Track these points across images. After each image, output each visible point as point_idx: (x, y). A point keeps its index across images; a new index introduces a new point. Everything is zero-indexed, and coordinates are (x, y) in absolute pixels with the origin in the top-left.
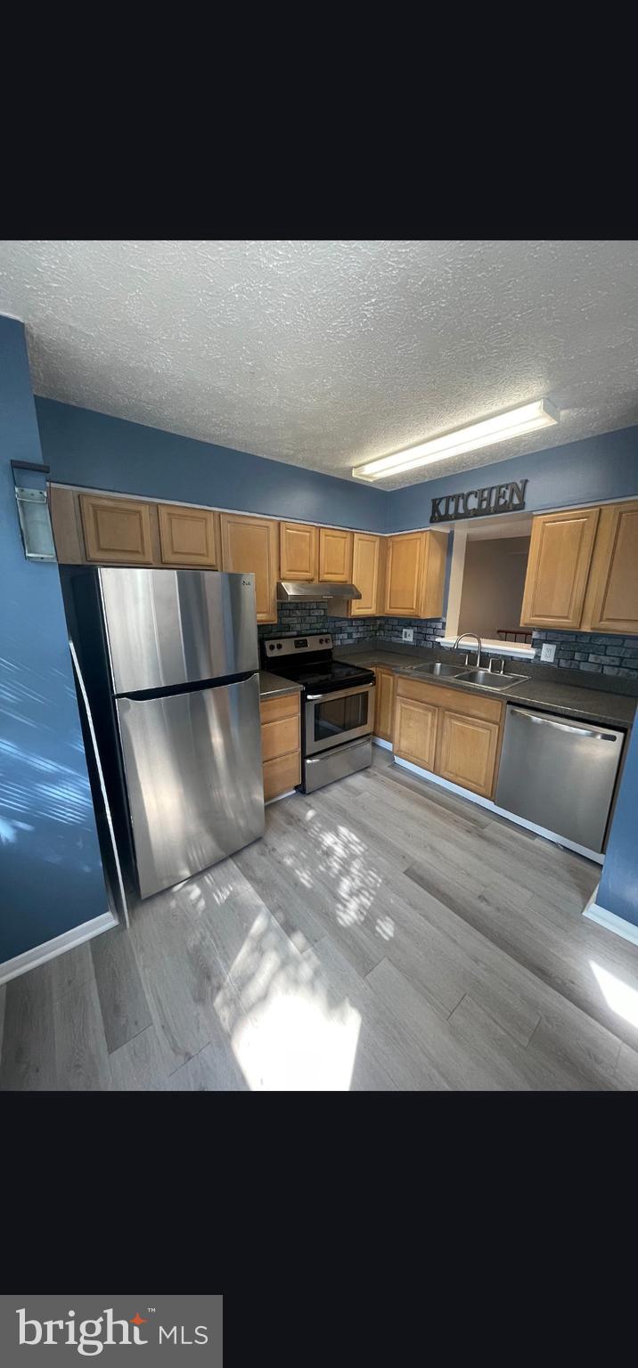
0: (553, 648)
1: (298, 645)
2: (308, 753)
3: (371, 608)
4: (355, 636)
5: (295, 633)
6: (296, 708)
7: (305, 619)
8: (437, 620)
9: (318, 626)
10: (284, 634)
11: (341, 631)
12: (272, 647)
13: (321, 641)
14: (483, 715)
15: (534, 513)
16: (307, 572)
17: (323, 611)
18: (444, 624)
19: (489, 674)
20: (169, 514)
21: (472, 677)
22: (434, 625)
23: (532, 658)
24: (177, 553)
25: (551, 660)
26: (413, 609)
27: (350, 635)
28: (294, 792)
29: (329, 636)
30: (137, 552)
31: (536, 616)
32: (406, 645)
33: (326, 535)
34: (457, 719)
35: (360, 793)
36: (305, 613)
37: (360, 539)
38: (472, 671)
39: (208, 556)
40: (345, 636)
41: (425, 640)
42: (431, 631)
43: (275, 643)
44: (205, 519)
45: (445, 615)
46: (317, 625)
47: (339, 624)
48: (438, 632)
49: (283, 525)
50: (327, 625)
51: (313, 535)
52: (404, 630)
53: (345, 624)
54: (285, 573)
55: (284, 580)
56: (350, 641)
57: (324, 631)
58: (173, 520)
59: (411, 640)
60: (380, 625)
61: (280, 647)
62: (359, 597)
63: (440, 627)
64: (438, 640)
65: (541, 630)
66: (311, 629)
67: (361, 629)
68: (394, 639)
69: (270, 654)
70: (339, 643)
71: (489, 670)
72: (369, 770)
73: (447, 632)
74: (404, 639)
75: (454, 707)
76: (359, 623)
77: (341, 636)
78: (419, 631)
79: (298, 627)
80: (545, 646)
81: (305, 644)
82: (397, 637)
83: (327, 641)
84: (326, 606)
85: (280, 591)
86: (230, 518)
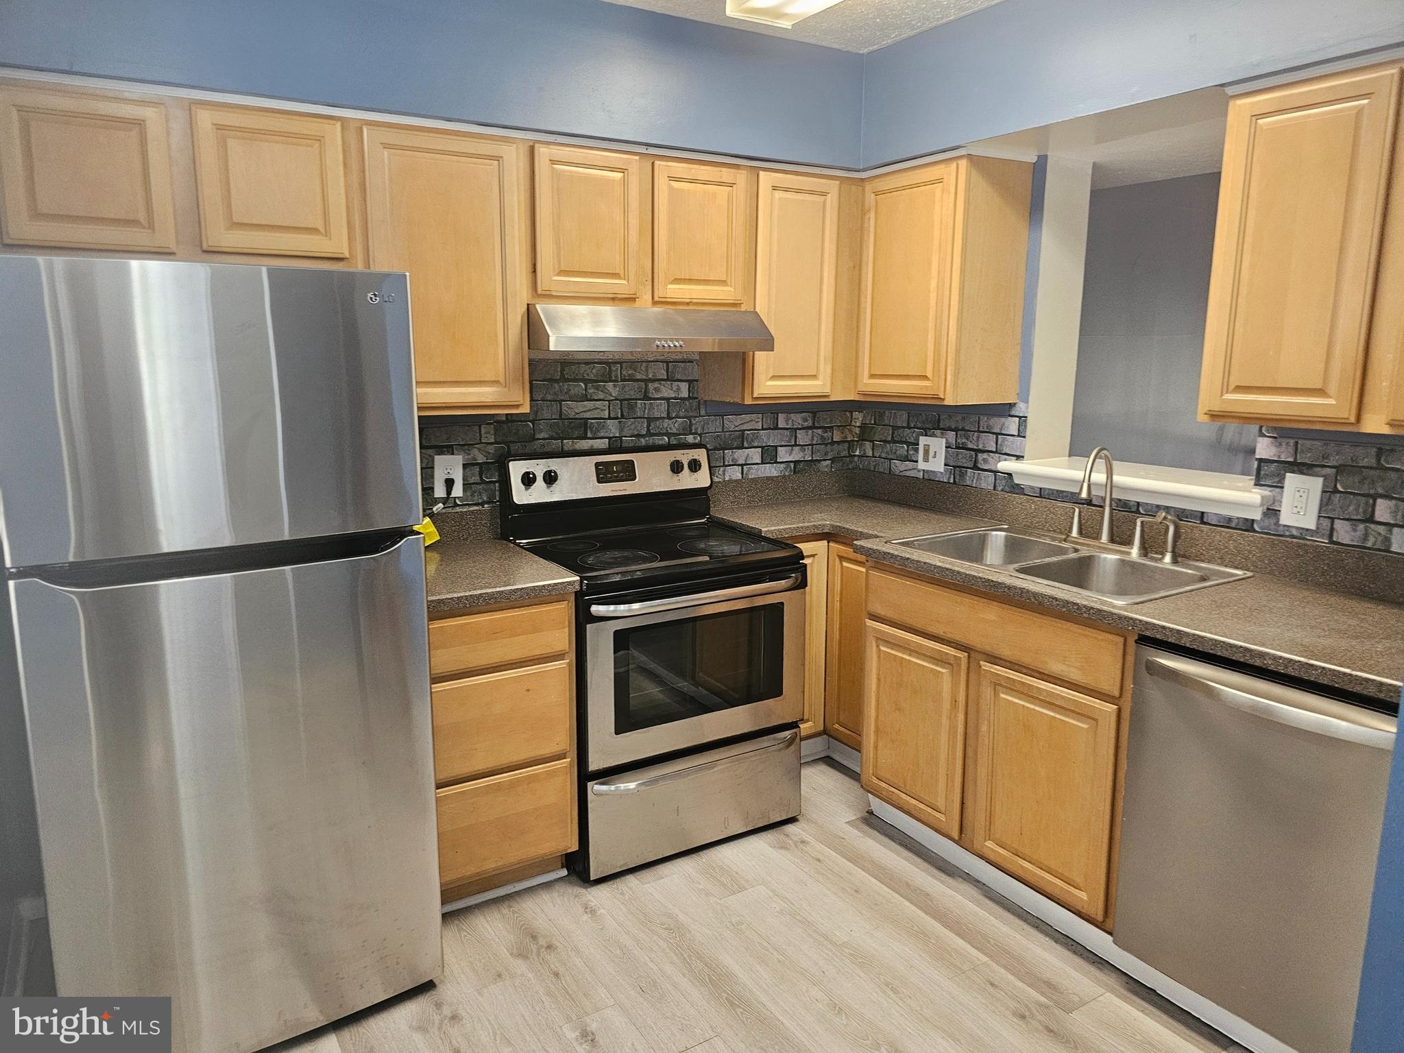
0: (1313, 486)
1: (604, 472)
2: (595, 764)
3: (814, 377)
4: (783, 455)
5: (602, 444)
6: (562, 638)
7: (632, 408)
8: (1005, 410)
9: (674, 426)
10: (568, 444)
11: (741, 440)
12: (528, 480)
13: (676, 467)
14: (1075, 675)
15: (1230, 91)
16: (615, 275)
17: (684, 387)
18: (1023, 420)
19: (1133, 565)
20: (219, 127)
21: (1079, 572)
22: (997, 424)
23: (1257, 516)
24: (243, 226)
25: (1309, 521)
27: (769, 455)
28: (564, 872)
29: (701, 455)
30: (134, 223)
31: (1239, 389)
32: (929, 480)
33: (671, 178)
34: (1013, 688)
35: (742, 889)
36: (632, 390)
37: (775, 188)
38: (1085, 552)
39: (327, 234)
40: (755, 455)
41: (975, 467)
42: (989, 442)
43: (538, 467)
44: (319, 139)
45: (1025, 396)
46: (666, 423)
47: (734, 423)
48: (1010, 445)
49: (543, 152)
50: (697, 424)
51: (633, 178)
52: (923, 441)
54: (549, 278)
55: (548, 296)
56: (771, 471)
57: (690, 439)
58: (232, 142)
59: (941, 468)
60: (863, 427)
61: (550, 478)
62: (768, 343)
63: (1013, 429)
64: (1005, 465)
65: (1281, 430)
66: (649, 434)
67: (803, 437)
68: (900, 467)
69: (521, 496)
70: (734, 473)
71: (1135, 552)
72: (790, 828)
73: (1029, 445)
74: (922, 465)
75: (1006, 652)
76: (797, 419)
77: (741, 455)
78: (961, 441)
79: (613, 428)
80: (1292, 480)
81: (628, 472)
82: (906, 459)
83: (695, 466)
84: (695, 372)
85: (533, 328)
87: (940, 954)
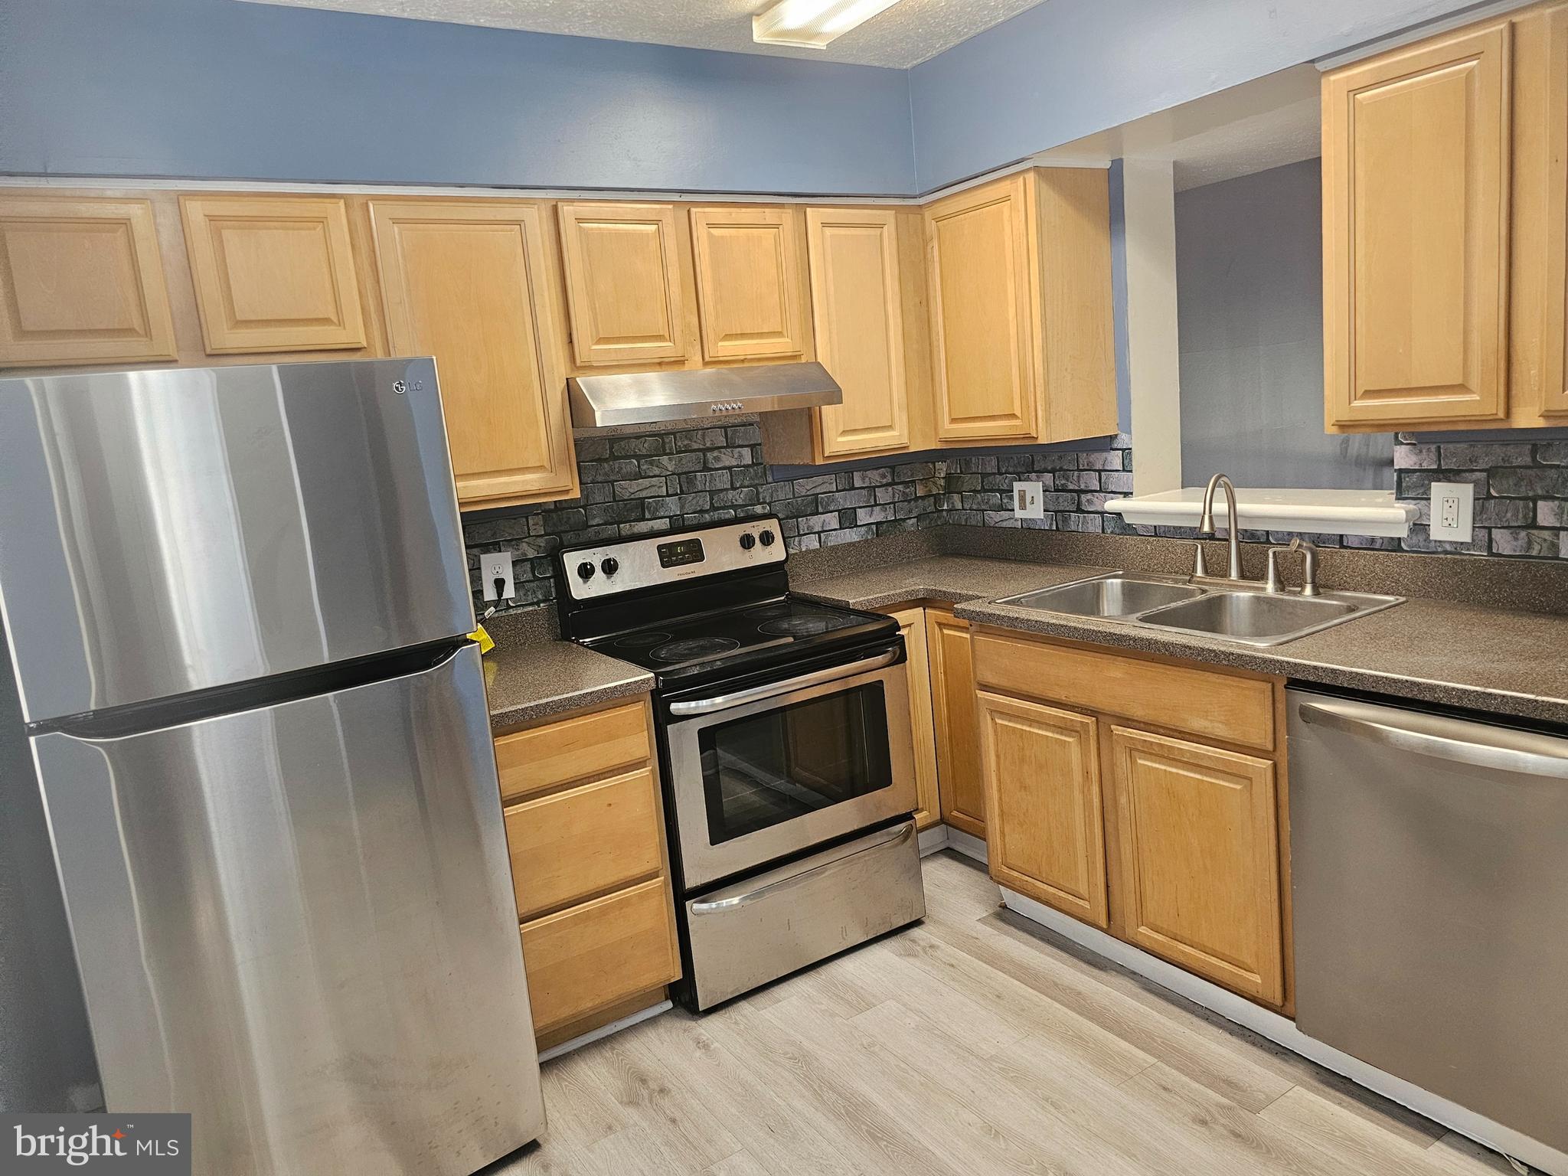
0: (1463, 494)
1: (668, 556)
2: (691, 881)
3: (890, 427)
4: (863, 517)
5: (662, 524)
6: (642, 744)
7: (691, 482)
8: (1106, 443)
9: (739, 497)
10: (626, 529)
11: (815, 506)
12: (586, 572)
13: (747, 542)
14: (1221, 731)
15: (1323, 65)
16: (659, 338)
17: (746, 453)
18: (1127, 452)
19: (1269, 601)
20: (212, 218)
21: (1210, 615)
22: (1098, 459)
23: (1403, 533)
24: (247, 323)
25: (1462, 533)
26: (1013, 416)
27: (848, 519)
28: (669, 1005)
29: (773, 526)
30: (129, 331)
31: (1369, 394)
32: (1028, 530)
33: (711, 225)
34: (1151, 751)
36: (689, 462)
37: (825, 225)
38: (1213, 592)
39: (340, 323)
40: (832, 520)
41: (1079, 510)
42: (1092, 481)
43: (595, 557)
44: (322, 220)
45: (1126, 425)
46: (731, 494)
47: (805, 487)
48: (1116, 481)
49: (567, 211)
50: (765, 492)
51: (669, 229)
52: (1017, 486)
53: (823, 485)
54: (588, 348)
55: (589, 368)
56: (851, 536)
57: (759, 509)
58: (226, 233)
59: (1041, 515)
60: (949, 478)
61: (610, 567)
62: (834, 396)
63: (1117, 464)
64: (1114, 504)
65: (1419, 435)
66: (714, 508)
67: (883, 496)
68: (994, 517)
69: (580, 590)
70: (811, 543)
71: (1270, 587)
73: (1137, 479)
74: (1019, 514)
75: (1138, 712)
76: (874, 476)
77: (816, 522)
78: (1060, 482)
79: (673, 506)
80: (1439, 490)
81: (695, 552)
82: (1001, 508)
83: (767, 539)
84: (756, 436)
85: (576, 404)
86: (401, 211)
87: (1102, 1060)
